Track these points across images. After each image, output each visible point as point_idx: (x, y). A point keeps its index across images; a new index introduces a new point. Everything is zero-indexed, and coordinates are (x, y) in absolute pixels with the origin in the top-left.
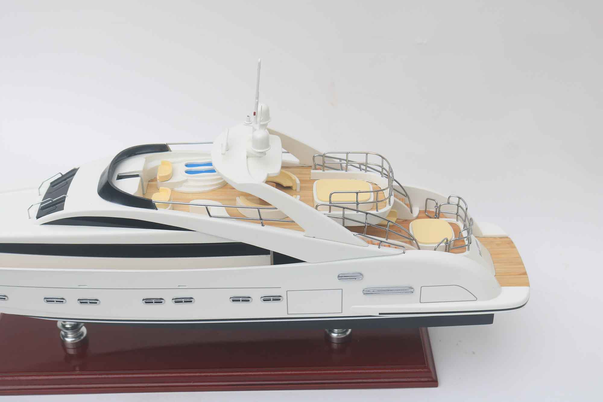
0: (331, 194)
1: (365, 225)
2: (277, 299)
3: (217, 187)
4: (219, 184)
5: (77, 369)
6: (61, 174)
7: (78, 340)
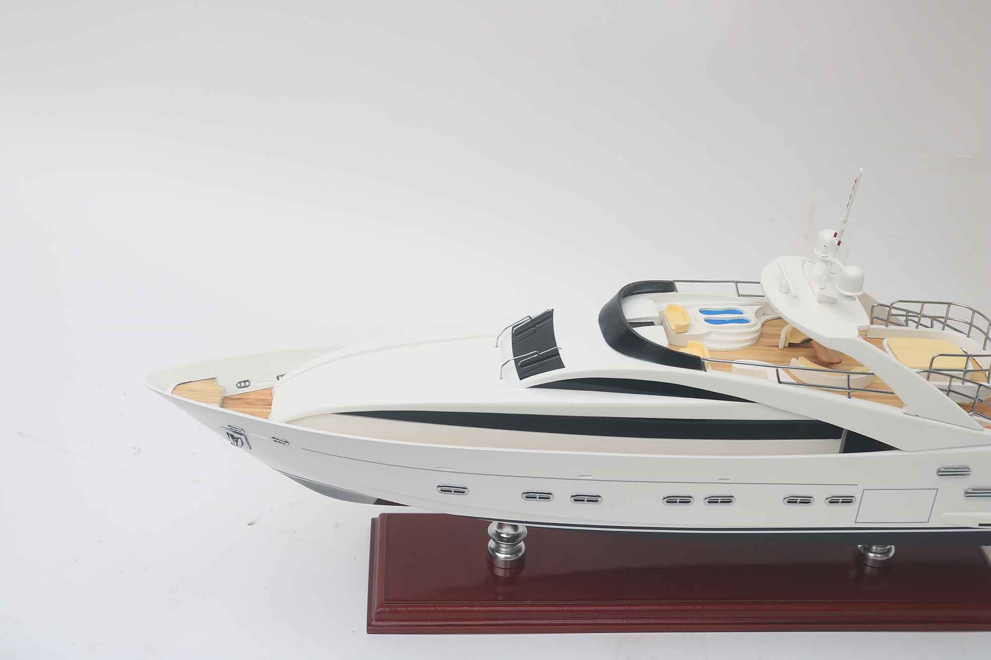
0: (933, 359)
1: (975, 402)
2: (848, 500)
3: (750, 343)
4: (751, 340)
5: (500, 598)
6: (530, 318)
7: (515, 557)
